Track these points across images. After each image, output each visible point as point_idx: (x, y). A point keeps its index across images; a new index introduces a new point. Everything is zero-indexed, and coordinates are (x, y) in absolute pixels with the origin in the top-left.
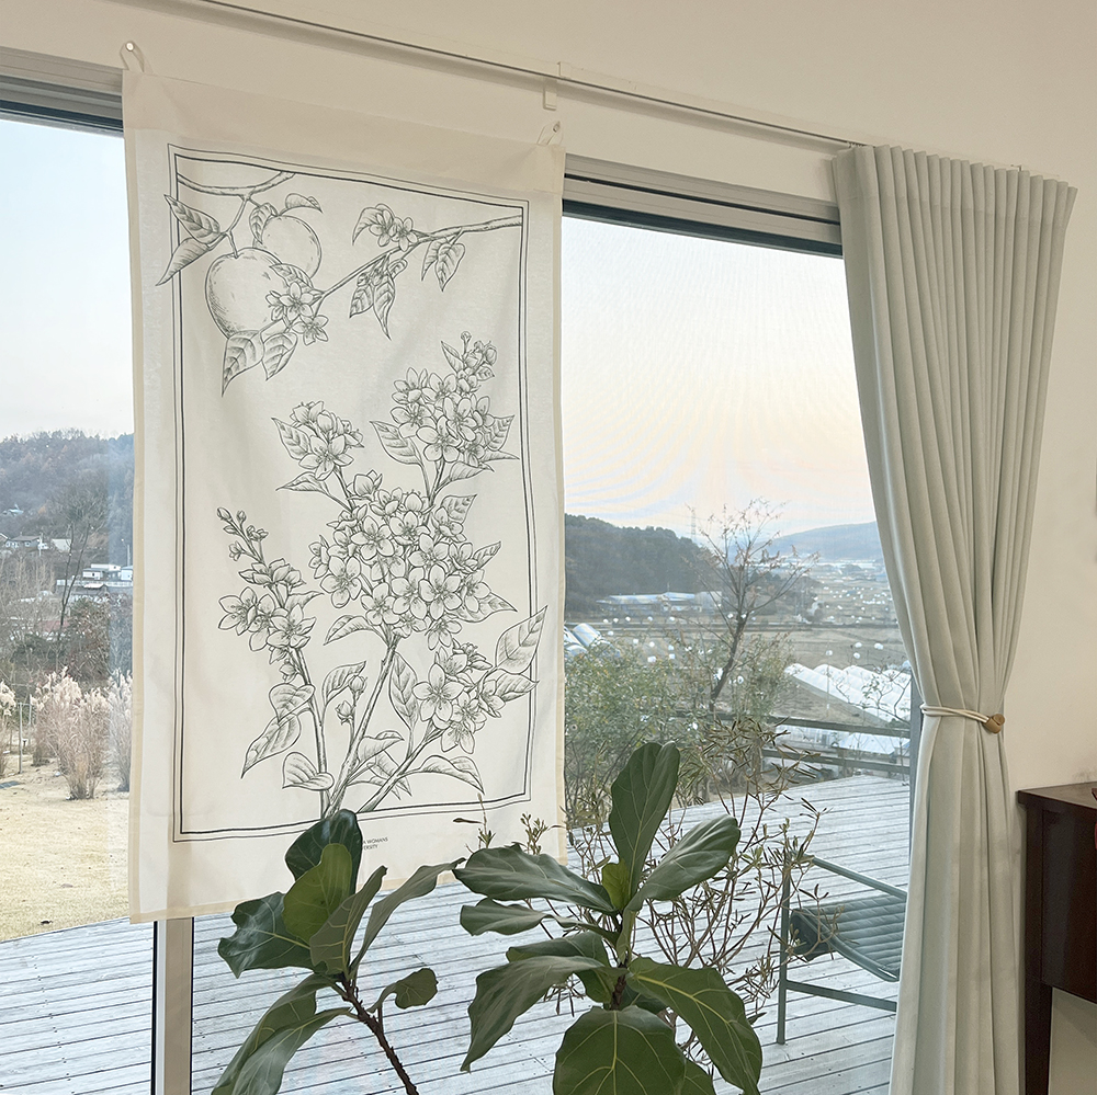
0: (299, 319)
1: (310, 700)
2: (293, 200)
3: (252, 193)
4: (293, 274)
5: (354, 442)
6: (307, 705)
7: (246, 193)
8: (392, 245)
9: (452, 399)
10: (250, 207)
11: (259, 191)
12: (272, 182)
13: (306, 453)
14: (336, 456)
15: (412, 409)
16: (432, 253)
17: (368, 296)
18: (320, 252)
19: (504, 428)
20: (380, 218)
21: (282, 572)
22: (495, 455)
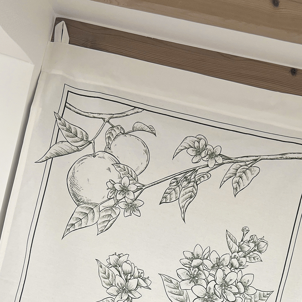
0: (124, 200)
2: (138, 126)
3: (111, 118)
4: (127, 171)
5: (145, 285)
7: (107, 117)
8: (202, 163)
9: (223, 271)
10: (108, 126)
11: (116, 117)
12: (126, 113)
13: (111, 285)
14: (130, 291)
15: (193, 272)
16: (232, 171)
17: (176, 193)
18: (148, 161)
19: (264, 298)
20: (196, 144)
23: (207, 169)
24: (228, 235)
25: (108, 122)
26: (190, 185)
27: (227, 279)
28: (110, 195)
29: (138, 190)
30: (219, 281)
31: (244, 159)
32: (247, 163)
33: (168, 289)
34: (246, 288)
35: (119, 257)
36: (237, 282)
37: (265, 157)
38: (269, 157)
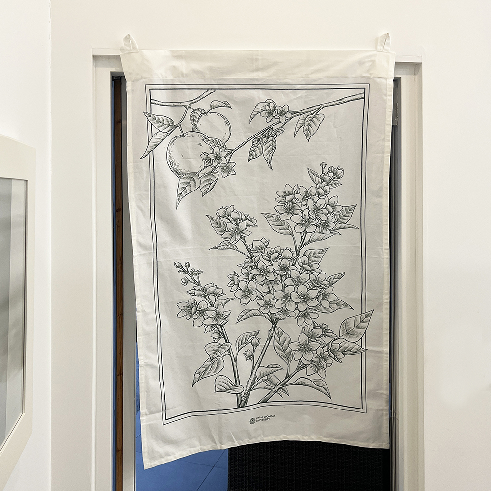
1: (229, 350)
2: (215, 103)
3: (191, 104)
4: (215, 142)
5: (252, 224)
6: (227, 352)
7: (187, 104)
9: (313, 199)
10: (190, 111)
11: (195, 102)
12: (202, 96)
13: (225, 231)
14: (241, 232)
15: (288, 206)
16: (301, 121)
17: (259, 149)
18: (230, 130)
19: (350, 211)
21: (212, 289)
22: (343, 226)
24: (310, 172)
25: (190, 107)
26: (269, 140)
27: (317, 205)
29: (228, 154)
30: (311, 208)
31: (309, 110)
32: (312, 112)
33: (271, 223)
34: (334, 207)
35: (227, 209)
36: (325, 205)
37: (326, 105)
38: (329, 104)
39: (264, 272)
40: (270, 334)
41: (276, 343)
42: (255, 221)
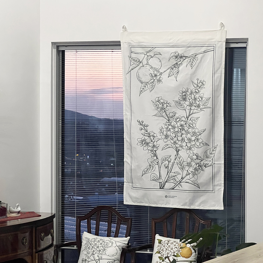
0: (156, 79)
1: (158, 162)
2: (155, 53)
3: (147, 53)
4: (155, 69)
6: (157, 163)
7: (145, 53)
8: (179, 60)
9: (194, 94)
12: (151, 50)
13: (158, 108)
14: (165, 109)
15: (184, 97)
16: (189, 60)
17: (172, 73)
18: (161, 64)
20: (175, 55)
21: (152, 134)
22: (205, 107)
23: (181, 62)
24: (193, 82)
25: (146, 55)
26: (176, 69)
27: (195, 97)
28: (151, 78)
29: (160, 74)
30: (193, 98)
31: (192, 55)
32: (193, 57)
33: (177, 105)
34: (202, 98)
35: (159, 98)
36: (198, 97)
38: (200, 53)
39: (174, 127)
40: (176, 157)
41: (178, 162)
42: (170, 104)
